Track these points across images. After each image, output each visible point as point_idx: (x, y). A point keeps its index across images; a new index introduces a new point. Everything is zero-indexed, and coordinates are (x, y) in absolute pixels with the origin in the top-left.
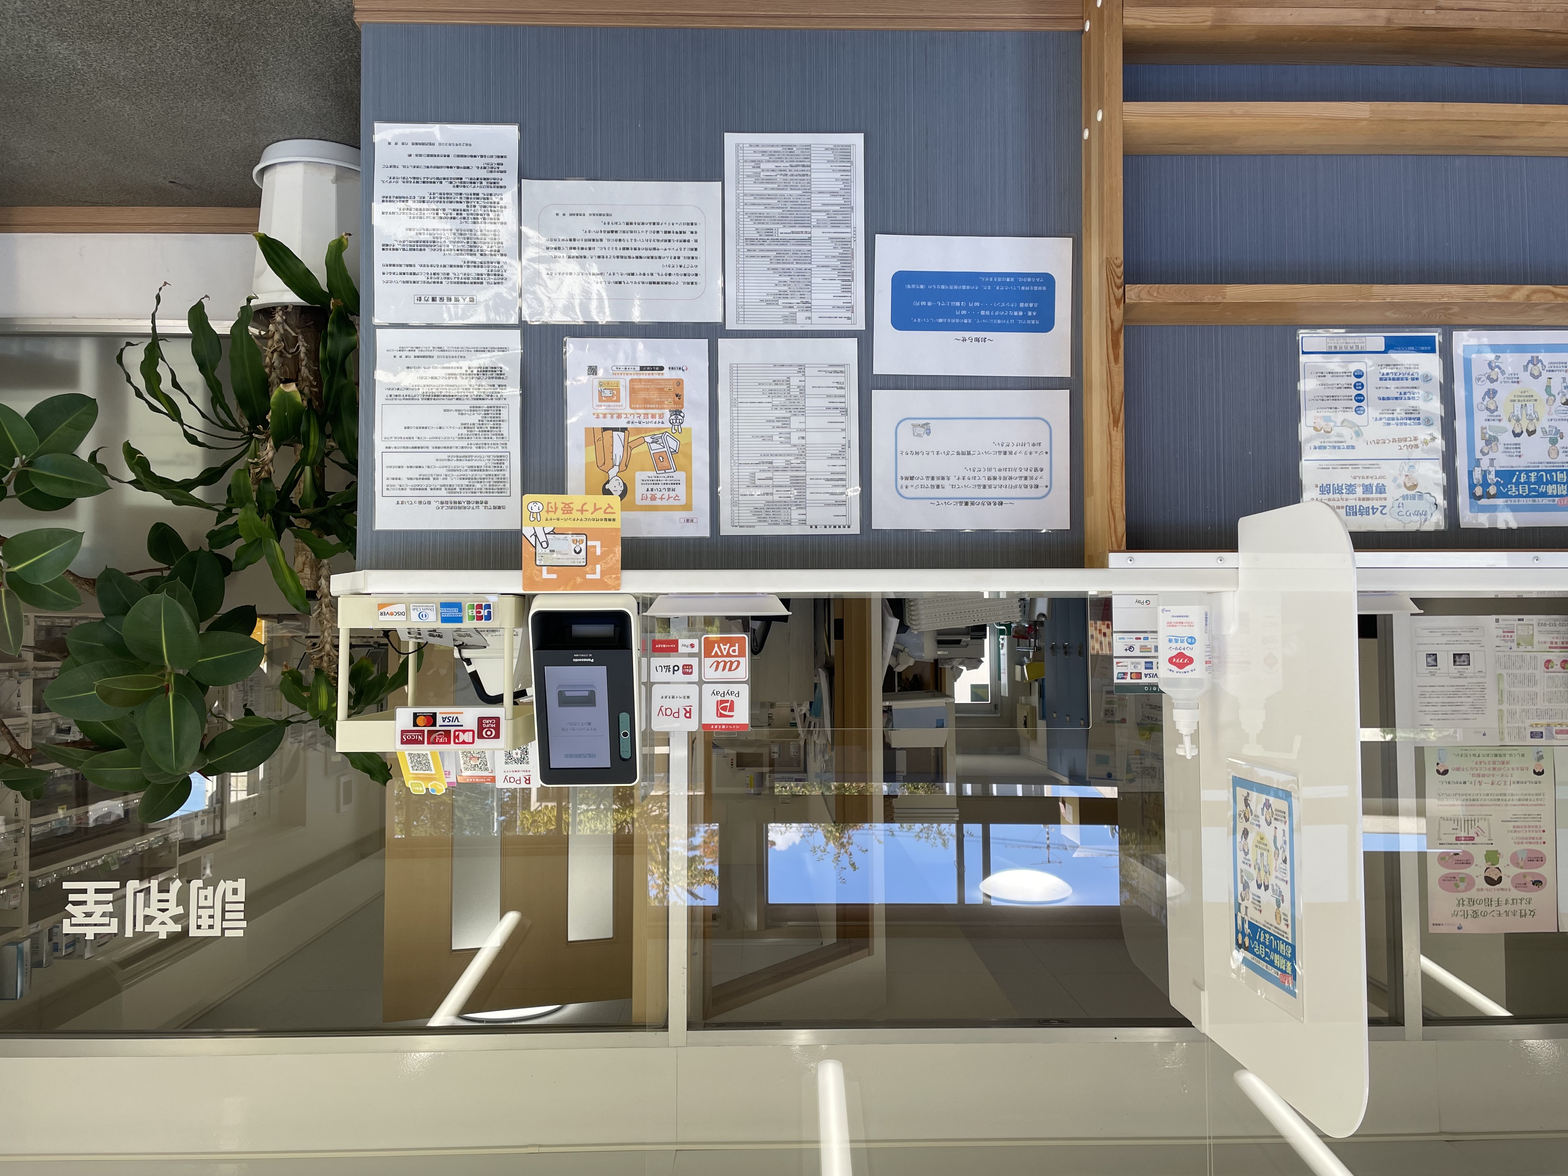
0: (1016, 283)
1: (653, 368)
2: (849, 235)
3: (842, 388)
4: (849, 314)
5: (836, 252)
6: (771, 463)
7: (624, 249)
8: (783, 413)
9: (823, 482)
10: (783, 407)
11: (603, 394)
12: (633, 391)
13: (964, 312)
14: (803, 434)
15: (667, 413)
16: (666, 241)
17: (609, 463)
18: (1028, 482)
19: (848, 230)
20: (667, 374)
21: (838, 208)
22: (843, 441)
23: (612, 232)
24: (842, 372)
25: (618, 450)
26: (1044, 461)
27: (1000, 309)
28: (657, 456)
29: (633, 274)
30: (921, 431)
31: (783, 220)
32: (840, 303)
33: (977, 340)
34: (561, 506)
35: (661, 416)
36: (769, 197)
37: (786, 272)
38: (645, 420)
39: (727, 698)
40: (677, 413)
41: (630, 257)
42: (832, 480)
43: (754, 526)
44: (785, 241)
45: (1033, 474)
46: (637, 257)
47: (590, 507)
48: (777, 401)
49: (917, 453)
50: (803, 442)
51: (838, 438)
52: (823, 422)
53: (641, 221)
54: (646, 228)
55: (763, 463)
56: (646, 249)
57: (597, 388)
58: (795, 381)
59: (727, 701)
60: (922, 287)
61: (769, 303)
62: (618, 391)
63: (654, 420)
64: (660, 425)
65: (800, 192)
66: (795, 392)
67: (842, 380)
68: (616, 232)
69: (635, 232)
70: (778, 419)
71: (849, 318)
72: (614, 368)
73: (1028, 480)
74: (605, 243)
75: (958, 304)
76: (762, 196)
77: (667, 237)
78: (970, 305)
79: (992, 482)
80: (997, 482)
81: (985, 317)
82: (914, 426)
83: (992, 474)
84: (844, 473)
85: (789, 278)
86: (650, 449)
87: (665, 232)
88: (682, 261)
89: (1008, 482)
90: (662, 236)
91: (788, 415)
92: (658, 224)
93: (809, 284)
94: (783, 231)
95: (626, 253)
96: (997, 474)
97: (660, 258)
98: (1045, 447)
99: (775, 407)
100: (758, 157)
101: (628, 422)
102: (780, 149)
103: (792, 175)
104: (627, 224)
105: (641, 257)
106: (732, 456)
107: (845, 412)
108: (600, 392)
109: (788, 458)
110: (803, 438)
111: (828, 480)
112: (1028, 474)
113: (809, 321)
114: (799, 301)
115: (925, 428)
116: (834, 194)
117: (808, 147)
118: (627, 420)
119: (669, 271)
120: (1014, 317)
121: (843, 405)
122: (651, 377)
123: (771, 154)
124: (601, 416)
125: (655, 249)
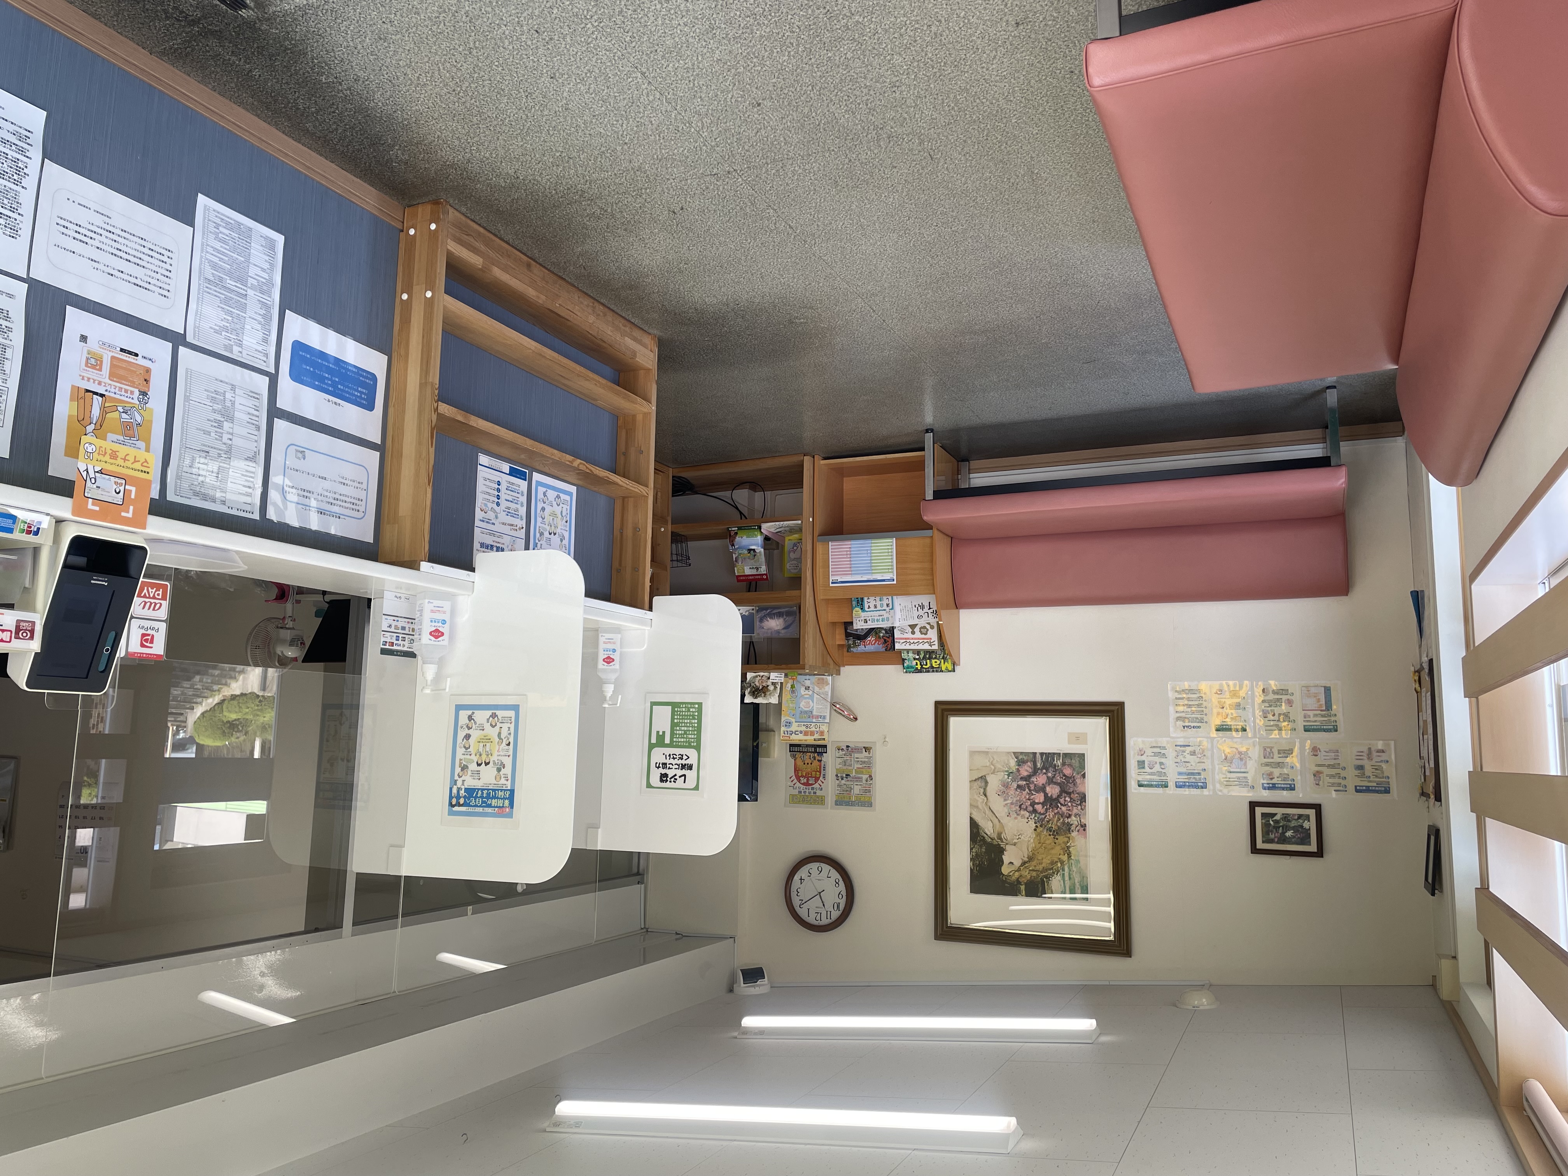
0: (358, 374)
1: (130, 353)
2: (269, 303)
3: (257, 410)
4: (265, 359)
5: (263, 312)
6: (208, 452)
7: (117, 249)
8: (219, 417)
9: (240, 475)
10: (219, 412)
11: (89, 361)
12: (113, 366)
13: (330, 382)
14: (230, 437)
15: (137, 393)
16: (149, 256)
17: (87, 420)
18: (354, 507)
19: (269, 299)
20: (140, 361)
21: (264, 281)
22: (255, 449)
23: (110, 232)
24: (258, 399)
25: (96, 412)
26: (362, 494)
27: (348, 387)
28: (125, 424)
29: (122, 272)
30: (300, 455)
31: (230, 274)
32: (260, 348)
33: (336, 403)
34: (109, 452)
35: (132, 393)
36: (224, 254)
37: (230, 313)
38: (119, 393)
39: (149, 632)
40: (144, 394)
41: (121, 257)
42: (246, 476)
43: (190, 498)
44: (231, 291)
45: (357, 502)
46: (127, 260)
47: (131, 458)
48: (216, 407)
49: (297, 471)
50: (230, 442)
51: (252, 446)
52: (243, 431)
53: (133, 232)
54: (135, 239)
55: (203, 451)
56: (134, 256)
57: (85, 355)
58: (229, 396)
59: (149, 635)
60: (308, 356)
61: (216, 332)
62: (102, 362)
63: (126, 395)
64: (130, 400)
65: (243, 259)
66: (228, 404)
67: (257, 404)
68: (113, 233)
69: (127, 239)
70: (216, 421)
71: (265, 362)
72: (101, 343)
73: (354, 504)
74: (103, 239)
75: (327, 375)
76: (219, 251)
77: (151, 253)
78: (333, 379)
79: (335, 502)
80: (339, 502)
81: (340, 389)
82: (297, 451)
83: (337, 496)
84: (253, 473)
85: (231, 318)
86: (120, 416)
87: (150, 249)
88: (159, 276)
89: (344, 504)
90: (146, 251)
91: (223, 419)
92: (145, 240)
93: (243, 328)
94: (230, 283)
95: (118, 253)
96: (339, 497)
97: (144, 267)
98: (364, 486)
99: (214, 411)
100: (218, 221)
101: (106, 391)
102: (233, 222)
103: (239, 245)
104: (122, 230)
105: (129, 261)
106: (182, 440)
107: (258, 428)
108: (88, 359)
109: (220, 452)
110: (231, 440)
111: (243, 475)
112: (354, 501)
113: (240, 355)
114: (235, 337)
115: (302, 454)
116: (263, 270)
117: (250, 229)
118: (105, 388)
119: (149, 280)
120: (354, 395)
121: (257, 423)
122: (127, 359)
123: (227, 223)
124: (86, 379)
125: (140, 259)
